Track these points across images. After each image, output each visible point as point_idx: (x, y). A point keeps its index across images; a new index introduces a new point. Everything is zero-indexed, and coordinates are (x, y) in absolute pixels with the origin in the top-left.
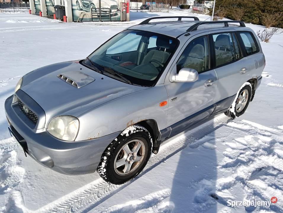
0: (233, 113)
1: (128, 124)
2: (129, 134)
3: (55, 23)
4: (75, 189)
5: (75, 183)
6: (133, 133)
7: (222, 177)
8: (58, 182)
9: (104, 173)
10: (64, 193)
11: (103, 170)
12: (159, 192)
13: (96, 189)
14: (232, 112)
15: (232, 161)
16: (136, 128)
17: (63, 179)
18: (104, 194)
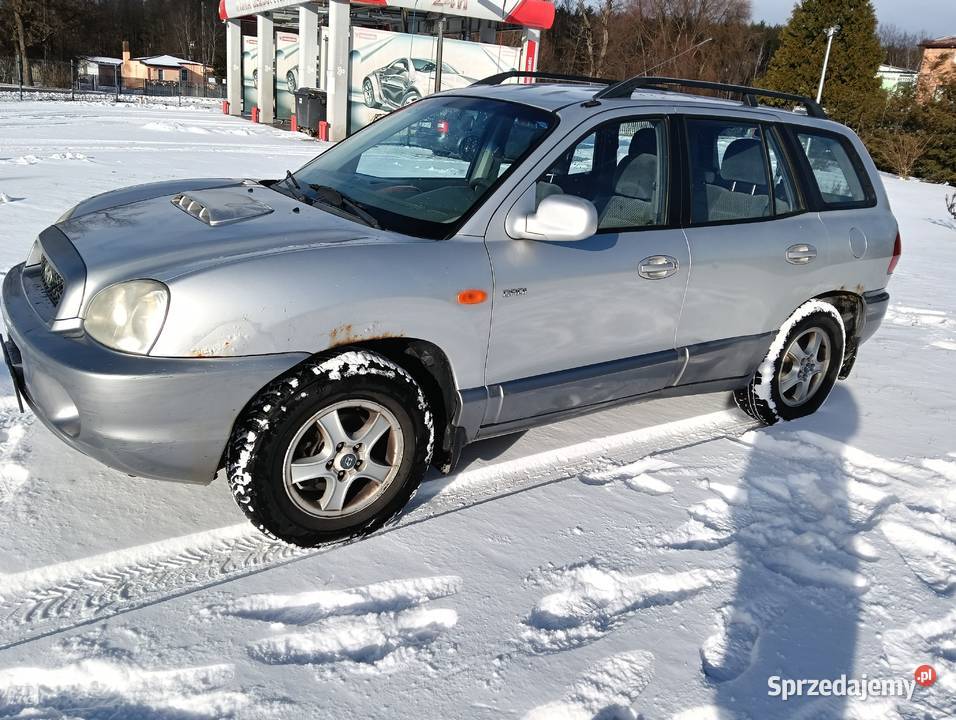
0: (764, 402)
1: (335, 333)
2: (342, 376)
3: (292, 141)
4: (156, 539)
5: (163, 524)
6: (357, 375)
7: (656, 571)
8: (114, 513)
9: (246, 488)
10: (119, 544)
11: (242, 479)
12: (420, 581)
13: (224, 552)
14: (761, 398)
15: (716, 537)
16: (372, 361)
17: (132, 510)
18: (243, 565)
